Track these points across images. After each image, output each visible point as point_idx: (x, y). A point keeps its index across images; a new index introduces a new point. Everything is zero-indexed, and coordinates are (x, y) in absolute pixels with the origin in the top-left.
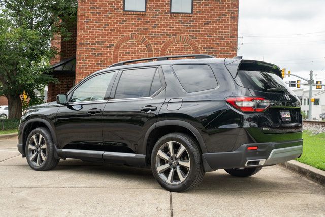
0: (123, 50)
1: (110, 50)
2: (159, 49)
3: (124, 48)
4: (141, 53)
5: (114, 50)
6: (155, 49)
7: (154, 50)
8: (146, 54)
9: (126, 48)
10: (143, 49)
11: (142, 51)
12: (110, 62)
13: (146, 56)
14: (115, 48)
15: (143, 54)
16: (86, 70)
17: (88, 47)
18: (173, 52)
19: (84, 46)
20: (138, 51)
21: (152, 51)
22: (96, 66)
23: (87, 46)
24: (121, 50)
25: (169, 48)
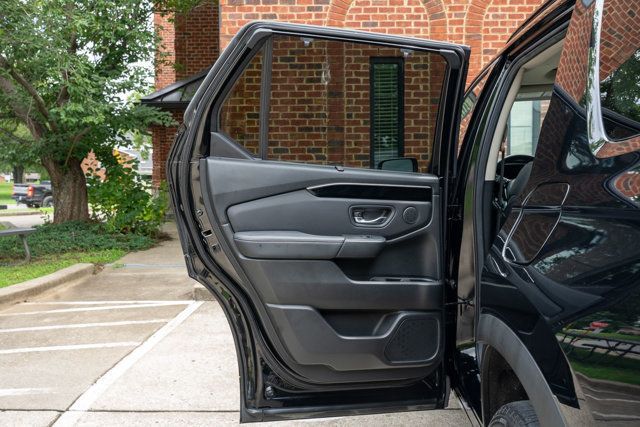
0: (358, 17)
1: (317, 16)
2: (461, 8)
3: (359, 10)
4: (408, 24)
5: (331, 17)
6: (451, 8)
7: (447, 11)
8: (426, 24)
9: (367, 10)
10: (417, 10)
11: (412, 17)
12: (320, 52)
13: (425, 31)
14: (333, 10)
15: (417, 24)
16: (250, 81)
17: (254, 12)
18: (503, 16)
19: (241, 10)
20: (401, 17)
21: (443, 15)
22: (280, 67)
23: (250, 9)
24: (351, 17)
25: (491, 5)
